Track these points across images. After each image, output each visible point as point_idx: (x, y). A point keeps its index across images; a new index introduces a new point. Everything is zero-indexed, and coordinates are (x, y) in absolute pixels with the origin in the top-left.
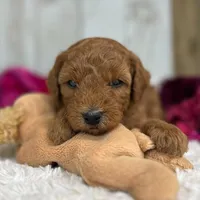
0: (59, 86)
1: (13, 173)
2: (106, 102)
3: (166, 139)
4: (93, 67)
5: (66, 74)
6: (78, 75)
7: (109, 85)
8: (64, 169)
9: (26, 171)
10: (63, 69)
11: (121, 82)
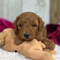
0: (17, 26)
1: (4, 54)
2: (31, 31)
3: (49, 45)
4: (27, 21)
5: (19, 23)
6: (23, 23)
7: (32, 26)
8: (19, 53)
9: (8, 53)
10: (18, 21)
11: (35, 25)
